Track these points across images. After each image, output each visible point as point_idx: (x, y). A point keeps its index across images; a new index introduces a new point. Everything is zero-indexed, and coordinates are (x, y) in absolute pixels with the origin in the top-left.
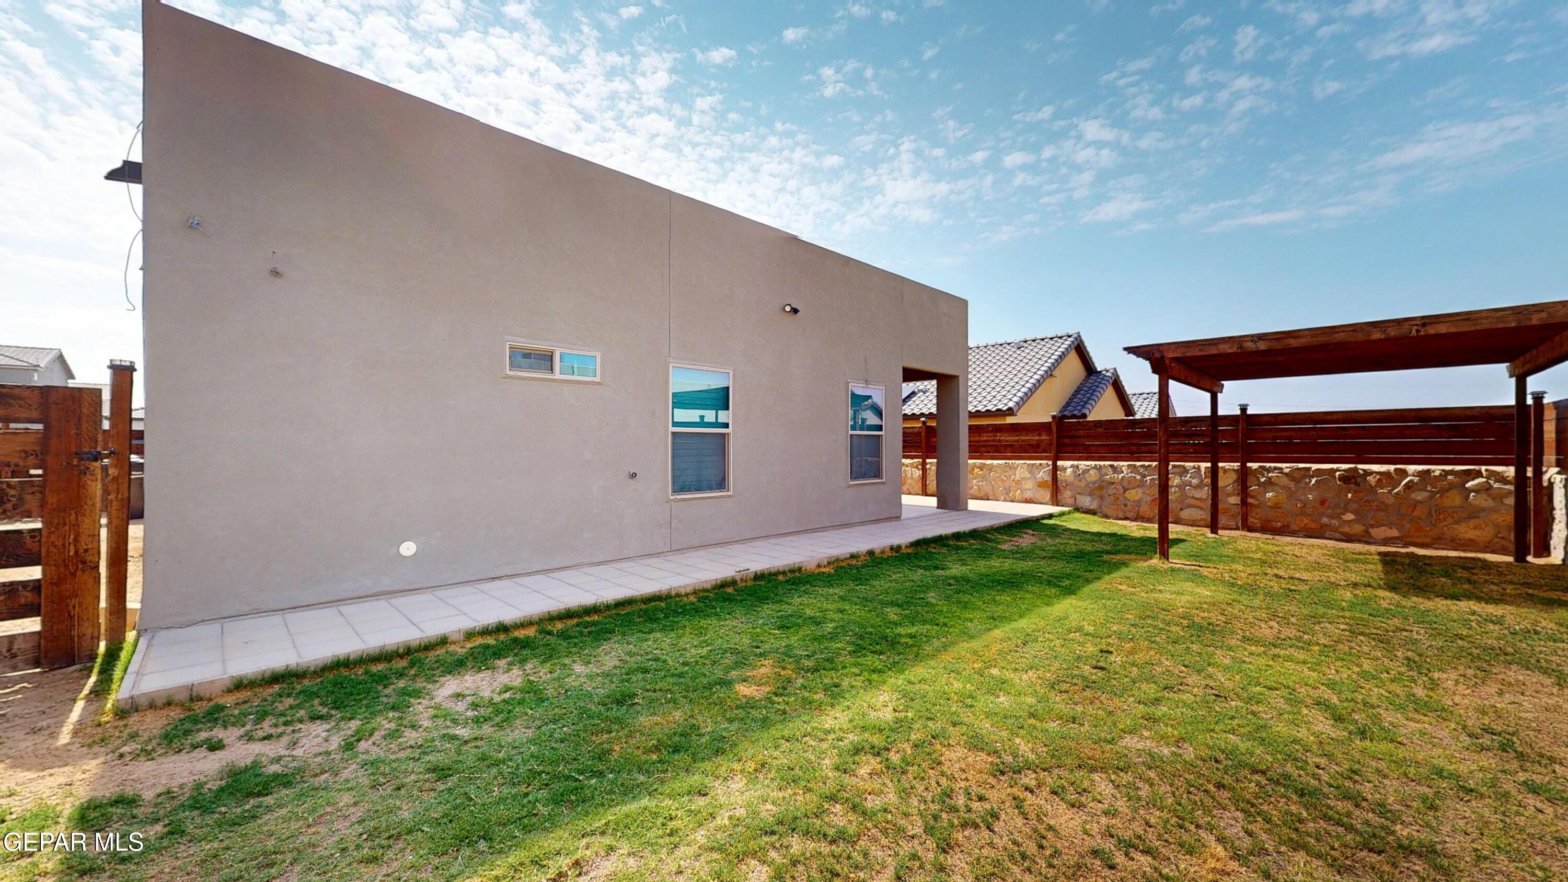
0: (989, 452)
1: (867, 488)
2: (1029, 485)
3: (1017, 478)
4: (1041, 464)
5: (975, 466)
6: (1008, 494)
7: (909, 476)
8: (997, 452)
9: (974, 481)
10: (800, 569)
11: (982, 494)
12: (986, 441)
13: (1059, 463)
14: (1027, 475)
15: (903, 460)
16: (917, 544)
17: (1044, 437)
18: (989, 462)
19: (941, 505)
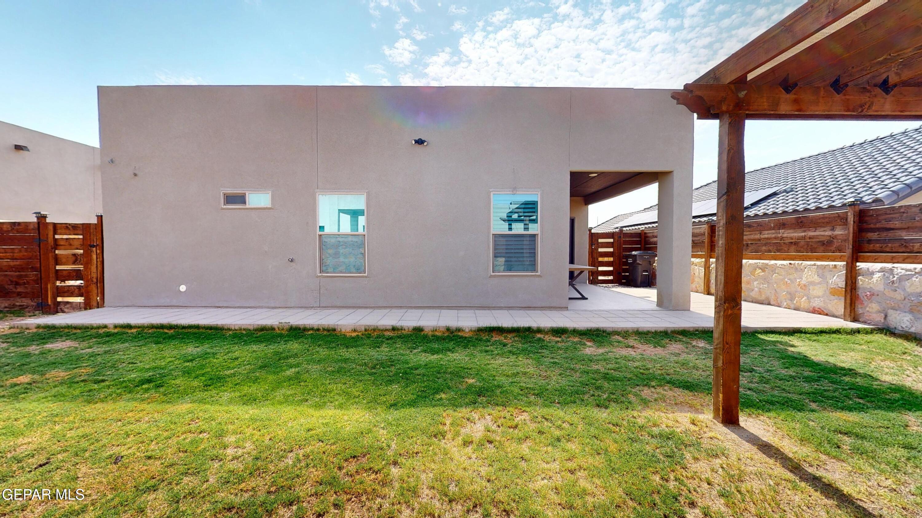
0: (770, 251)
1: (515, 279)
2: (818, 291)
3: (803, 282)
4: (835, 266)
5: (757, 267)
6: (792, 300)
7: (697, 274)
8: (778, 251)
9: (755, 283)
10: (334, 330)
11: (763, 297)
12: (767, 239)
13: (861, 265)
14: (816, 279)
15: (693, 260)
16: (480, 330)
17: (839, 232)
18: (773, 262)
19: (660, 303)
